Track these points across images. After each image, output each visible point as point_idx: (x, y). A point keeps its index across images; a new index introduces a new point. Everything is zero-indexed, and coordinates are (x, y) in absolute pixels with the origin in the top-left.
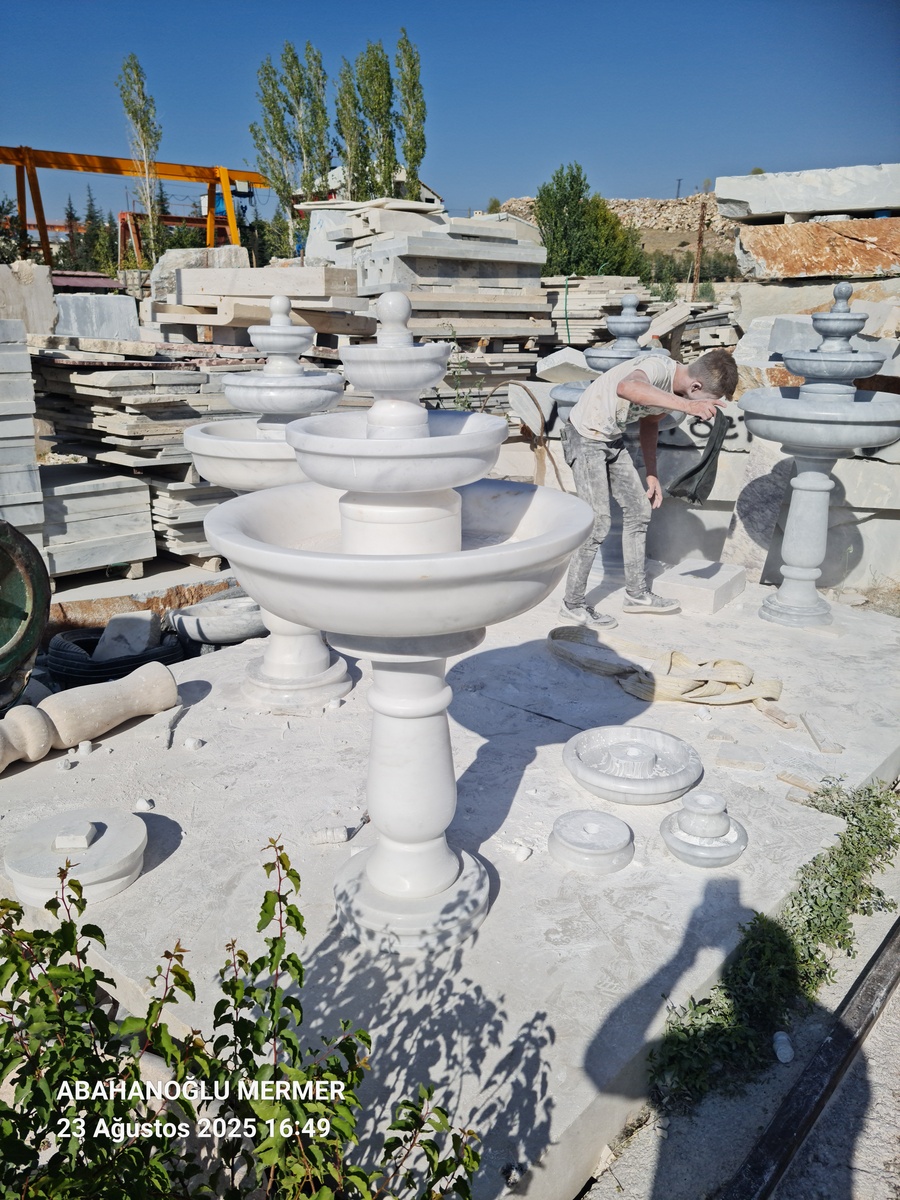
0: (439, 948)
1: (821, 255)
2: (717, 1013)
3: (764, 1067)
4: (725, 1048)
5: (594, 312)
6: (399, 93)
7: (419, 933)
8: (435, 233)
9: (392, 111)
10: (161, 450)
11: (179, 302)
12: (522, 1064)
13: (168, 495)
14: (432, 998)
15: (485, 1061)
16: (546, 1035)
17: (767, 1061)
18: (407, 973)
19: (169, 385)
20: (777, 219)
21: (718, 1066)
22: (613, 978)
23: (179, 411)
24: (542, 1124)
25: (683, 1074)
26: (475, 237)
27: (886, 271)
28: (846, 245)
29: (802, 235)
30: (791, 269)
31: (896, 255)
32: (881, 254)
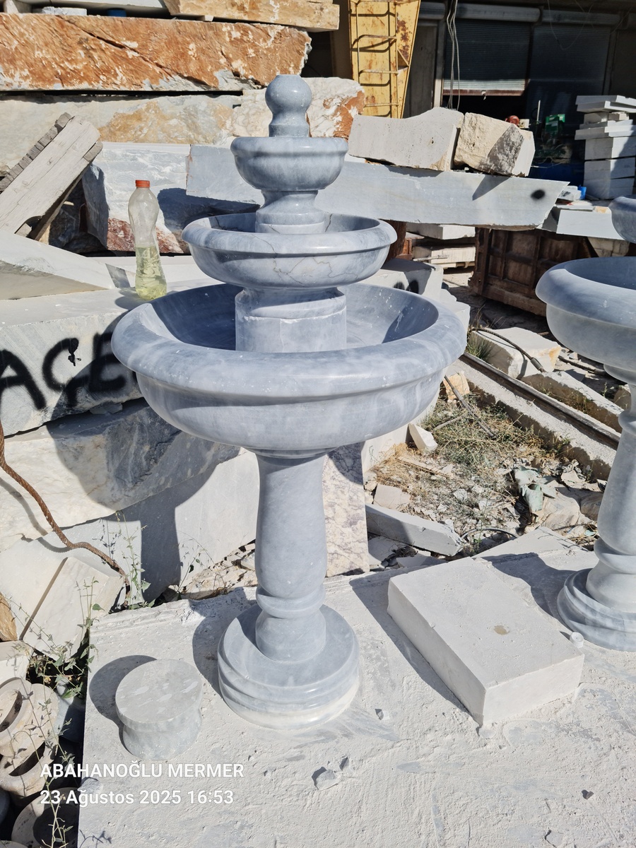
1: (75, 62)
27: (156, 87)
28: (103, 50)
29: (43, 31)
30: (40, 77)
31: (161, 67)
32: (145, 65)
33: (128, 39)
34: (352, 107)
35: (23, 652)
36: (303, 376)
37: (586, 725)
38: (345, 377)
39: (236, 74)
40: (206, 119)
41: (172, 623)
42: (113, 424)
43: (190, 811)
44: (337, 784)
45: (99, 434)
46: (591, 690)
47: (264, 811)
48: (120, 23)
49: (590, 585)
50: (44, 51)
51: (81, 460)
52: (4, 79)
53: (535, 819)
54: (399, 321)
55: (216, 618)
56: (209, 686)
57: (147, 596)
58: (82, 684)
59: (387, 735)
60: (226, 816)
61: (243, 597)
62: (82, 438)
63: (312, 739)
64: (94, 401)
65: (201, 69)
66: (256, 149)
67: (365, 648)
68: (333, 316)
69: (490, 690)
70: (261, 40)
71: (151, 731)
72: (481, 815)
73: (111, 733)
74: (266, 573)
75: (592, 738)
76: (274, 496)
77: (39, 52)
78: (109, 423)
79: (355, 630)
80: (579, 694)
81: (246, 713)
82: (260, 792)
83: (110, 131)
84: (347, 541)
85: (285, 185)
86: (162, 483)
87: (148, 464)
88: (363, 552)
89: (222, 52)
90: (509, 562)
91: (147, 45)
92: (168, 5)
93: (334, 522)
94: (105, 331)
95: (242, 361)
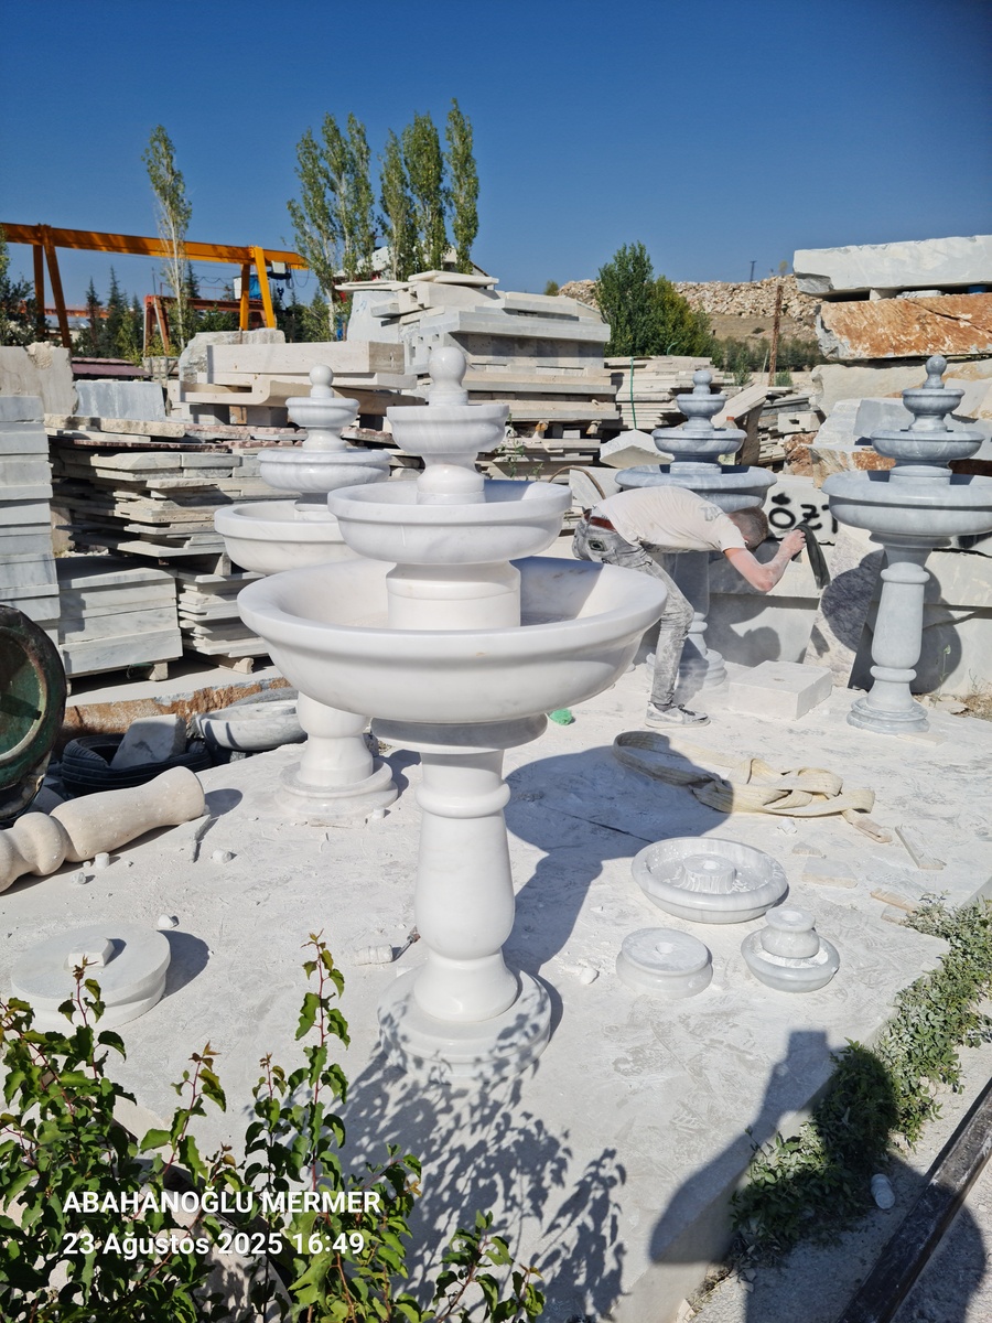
0: (495, 1079)
1: (910, 334)
2: (808, 1152)
3: (862, 1213)
4: (817, 1192)
5: (663, 395)
6: (450, 170)
7: (472, 1061)
8: (489, 309)
9: (441, 186)
10: (189, 539)
11: (210, 381)
12: (589, 1206)
13: (196, 588)
14: (489, 1133)
15: (547, 1202)
16: (616, 1174)
17: (864, 1206)
18: (459, 1105)
19: (199, 468)
20: (862, 295)
21: (810, 1213)
22: (690, 1112)
23: (208, 497)
24: (612, 1272)
25: (770, 1221)
26: (533, 313)
27: (982, 350)
28: (937, 322)
29: (890, 312)
30: (878, 349)
32: (976, 333)
33: (964, 312)
48: (959, 299)
50: (885, 328)
77: (882, 329)
91: (982, 316)
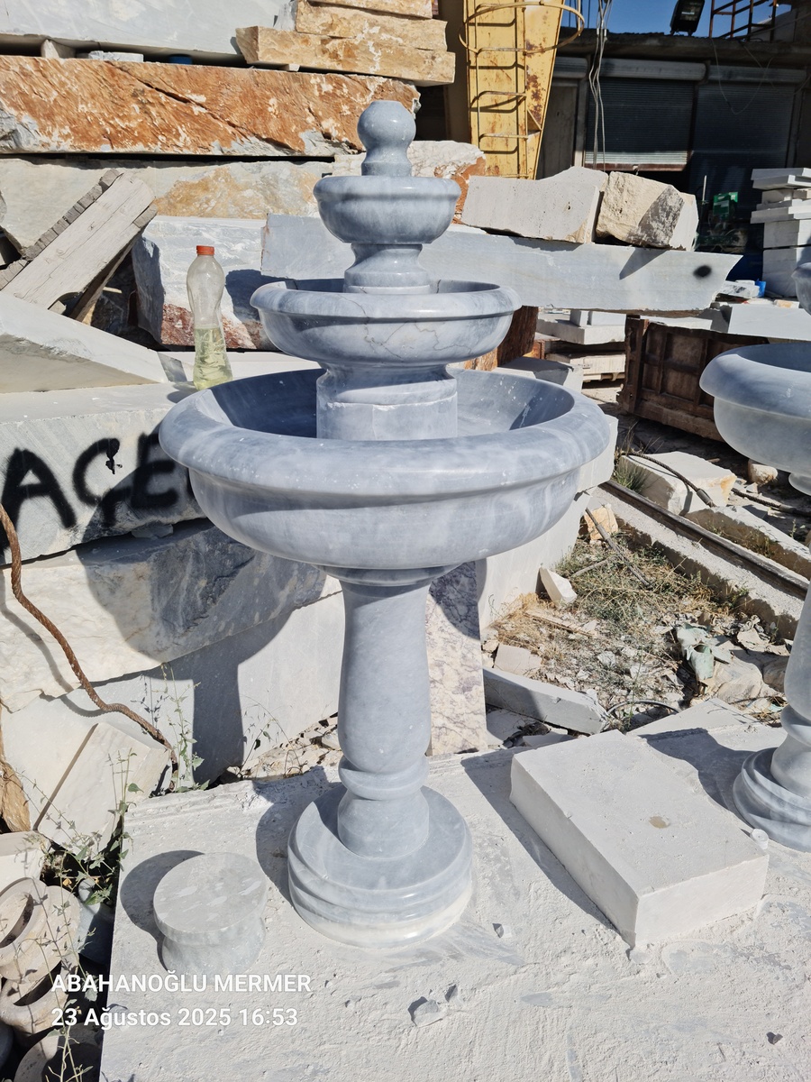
1: (128, 118)
27: (227, 151)
28: (162, 105)
29: (88, 81)
30: (85, 137)
31: (234, 126)
32: (214, 124)
33: (194, 92)
34: (470, 177)
35: (37, 845)
36: (399, 469)
37: (772, 949)
38: (453, 472)
39: (327, 136)
40: (288, 189)
41: (231, 811)
42: (160, 550)
43: (247, 1051)
44: (441, 1019)
45: (142, 561)
46: (779, 904)
47: (344, 1053)
48: (184, 72)
49: (776, 768)
50: (89, 105)
51: (118, 594)
52: (39, 138)
53: (705, 1070)
54: (524, 415)
55: (288, 805)
56: (276, 890)
57: (199, 776)
58: (111, 886)
59: (508, 957)
60: (294, 1059)
61: (323, 778)
62: (120, 565)
63: (410, 961)
64: (138, 521)
65: (284, 129)
66: (345, 191)
67: (480, 845)
68: (440, 403)
69: (644, 898)
70: (358, 95)
71: (198, 943)
72: (631, 1063)
73: (146, 949)
74: (352, 738)
75: (780, 965)
76: (363, 637)
77: (84, 106)
78: (155, 548)
79: (467, 823)
80: (763, 909)
81: (323, 925)
82: (339, 1028)
83: (170, 203)
84: (459, 711)
85: (381, 236)
86: (221, 629)
87: (204, 604)
88: (480, 727)
89: (309, 109)
90: (669, 739)
91: (217, 100)
92: (244, 51)
93: (442, 686)
94: (154, 431)
95: (323, 450)
